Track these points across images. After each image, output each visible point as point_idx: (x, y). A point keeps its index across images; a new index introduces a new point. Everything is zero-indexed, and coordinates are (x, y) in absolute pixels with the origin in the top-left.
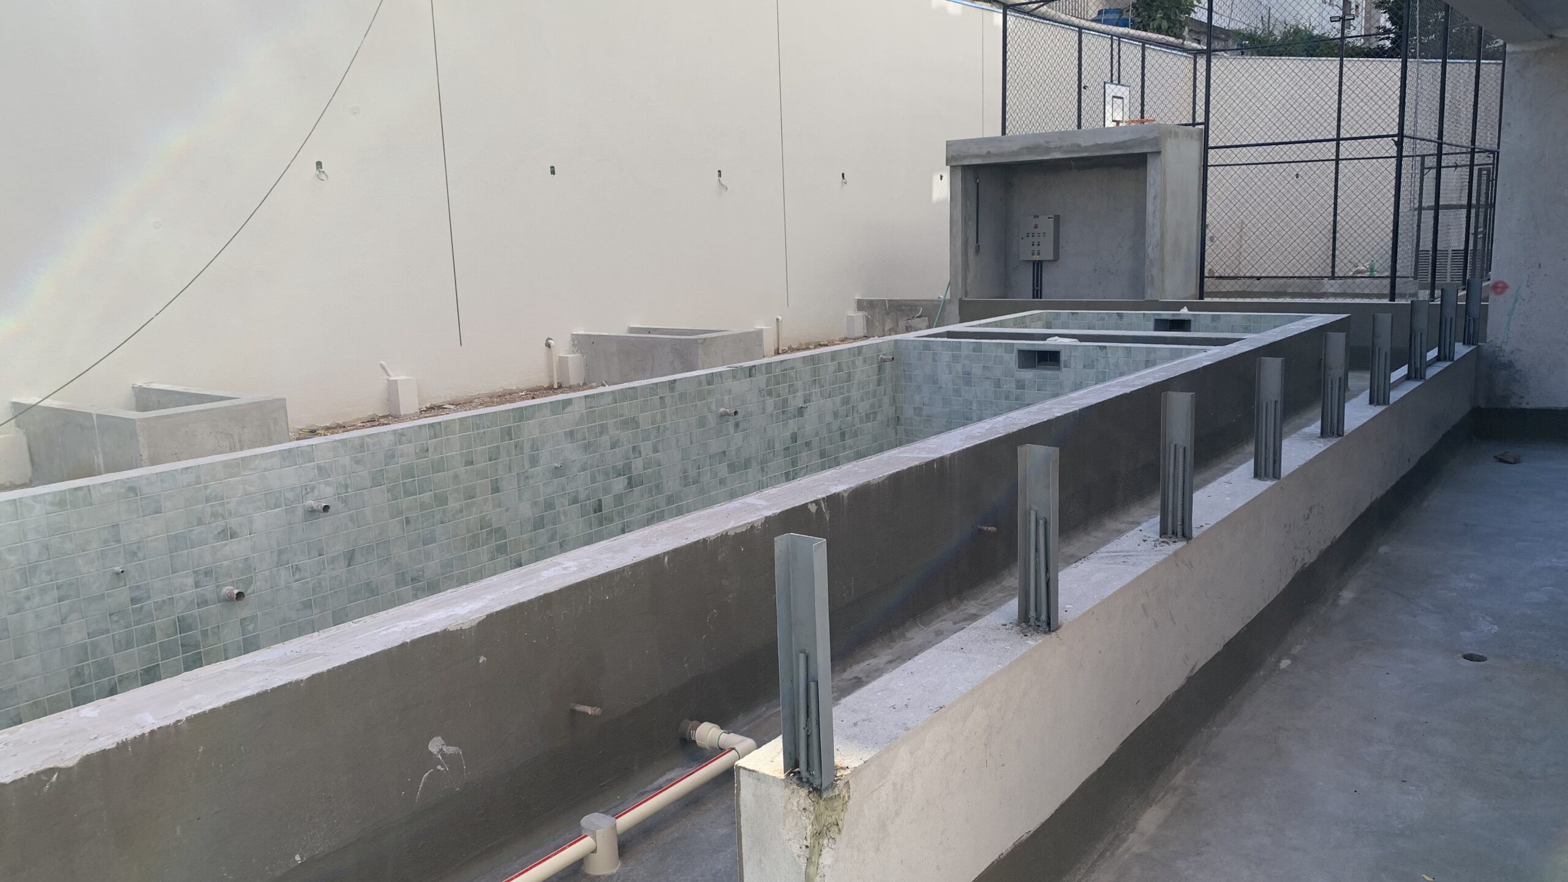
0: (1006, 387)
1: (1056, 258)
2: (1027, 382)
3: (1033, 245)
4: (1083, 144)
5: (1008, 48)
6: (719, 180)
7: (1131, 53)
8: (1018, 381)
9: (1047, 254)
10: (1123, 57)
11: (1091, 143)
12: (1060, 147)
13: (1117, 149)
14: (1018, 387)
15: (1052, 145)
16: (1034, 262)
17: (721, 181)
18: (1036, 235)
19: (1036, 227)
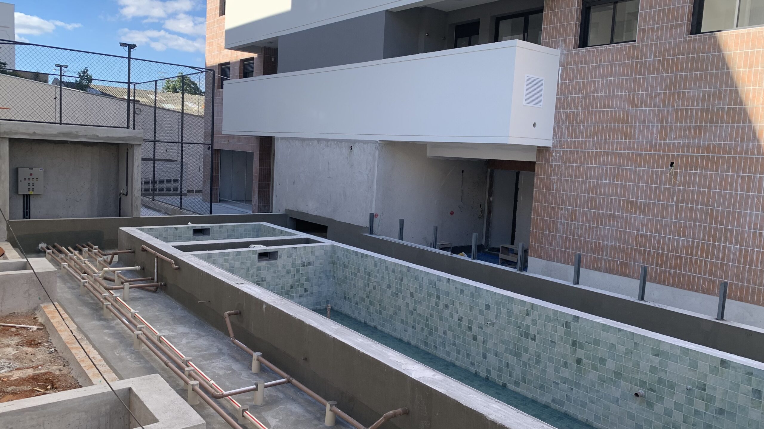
0: (252, 271)
2: (262, 267)
3: (29, 185)
4: (100, 136)
8: (258, 267)
11: (105, 135)
12: (86, 135)
13: (119, 140)
14: (258, 270)
15: (80, 134)
18: (31, 179)
19: (31, 174)
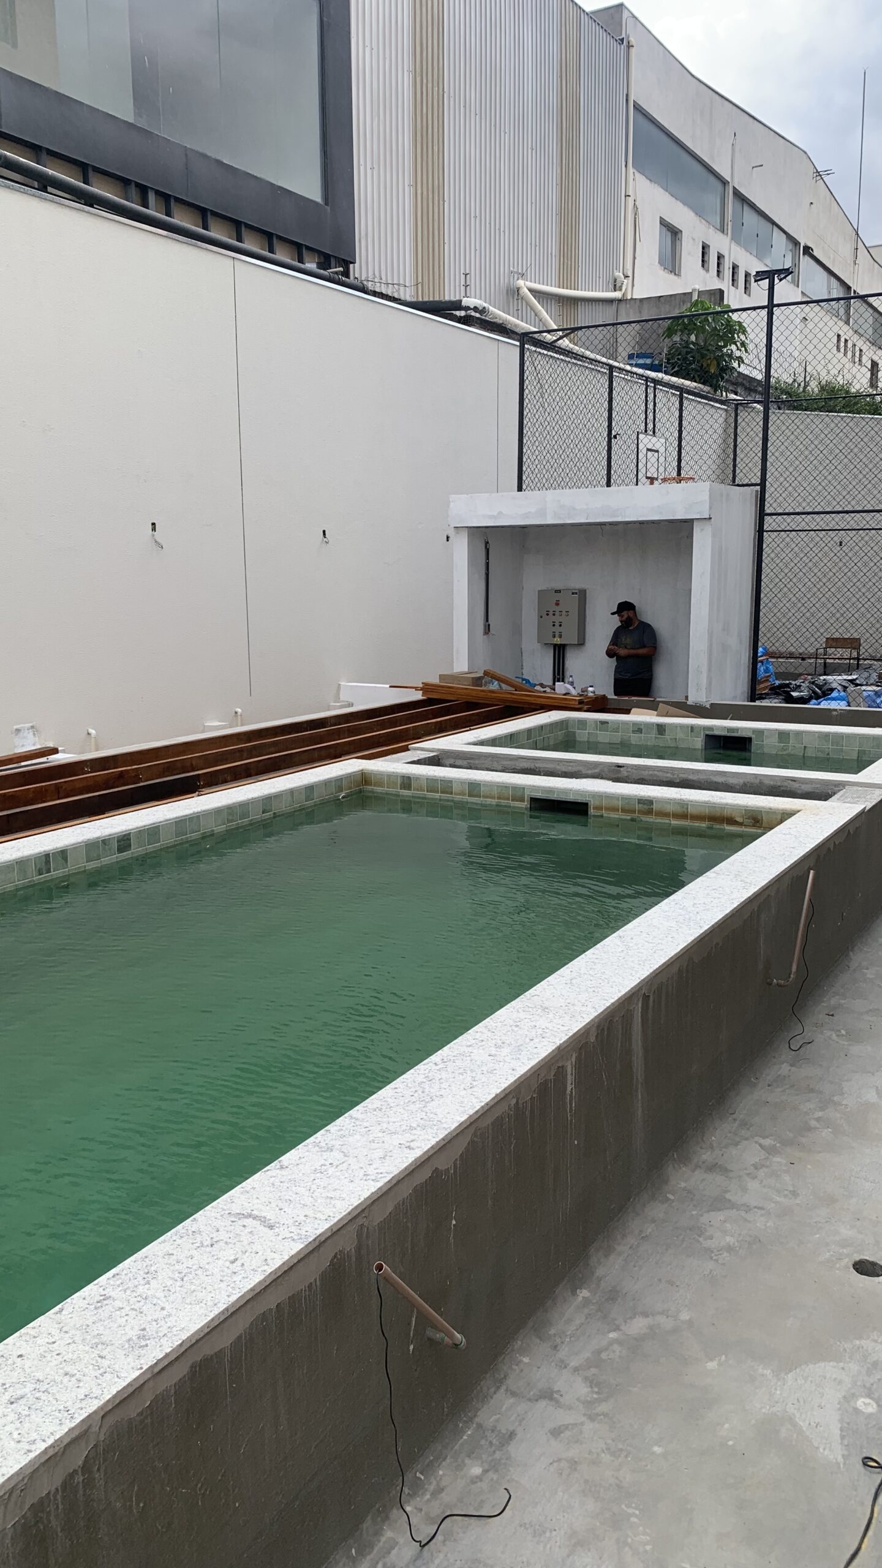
1: (581, 643)
3: (554, 625)
5: (525, 385)
6: (153, 535)
7: (667, 402)
9: (570, 637)
10: (659, 405)
16: (555, 646)
17: (156, 537)
18: (557, 613)
19: (557, 604)
